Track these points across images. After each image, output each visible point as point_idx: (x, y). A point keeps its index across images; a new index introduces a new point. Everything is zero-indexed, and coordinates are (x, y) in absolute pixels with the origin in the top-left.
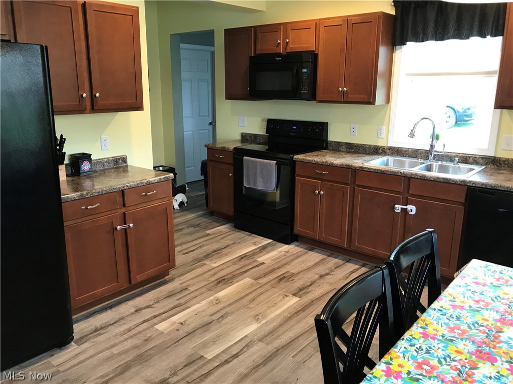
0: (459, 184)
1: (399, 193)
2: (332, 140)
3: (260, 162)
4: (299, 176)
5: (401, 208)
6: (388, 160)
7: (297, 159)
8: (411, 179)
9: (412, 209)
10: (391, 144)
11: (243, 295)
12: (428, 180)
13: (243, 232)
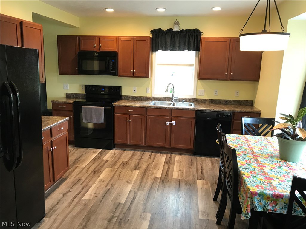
0: (192, 110)
1: (167, 116)
2: (124, 95)
3: (94, 108)
4: (116, 113)
5: (169, 123)
6: (155, 103)
7: (116, 105)
8: (173, 110)
9: (174, 123)
10: (153, 96)
11: (112, 175)
12: (180, 109)
13: (82, 148)
